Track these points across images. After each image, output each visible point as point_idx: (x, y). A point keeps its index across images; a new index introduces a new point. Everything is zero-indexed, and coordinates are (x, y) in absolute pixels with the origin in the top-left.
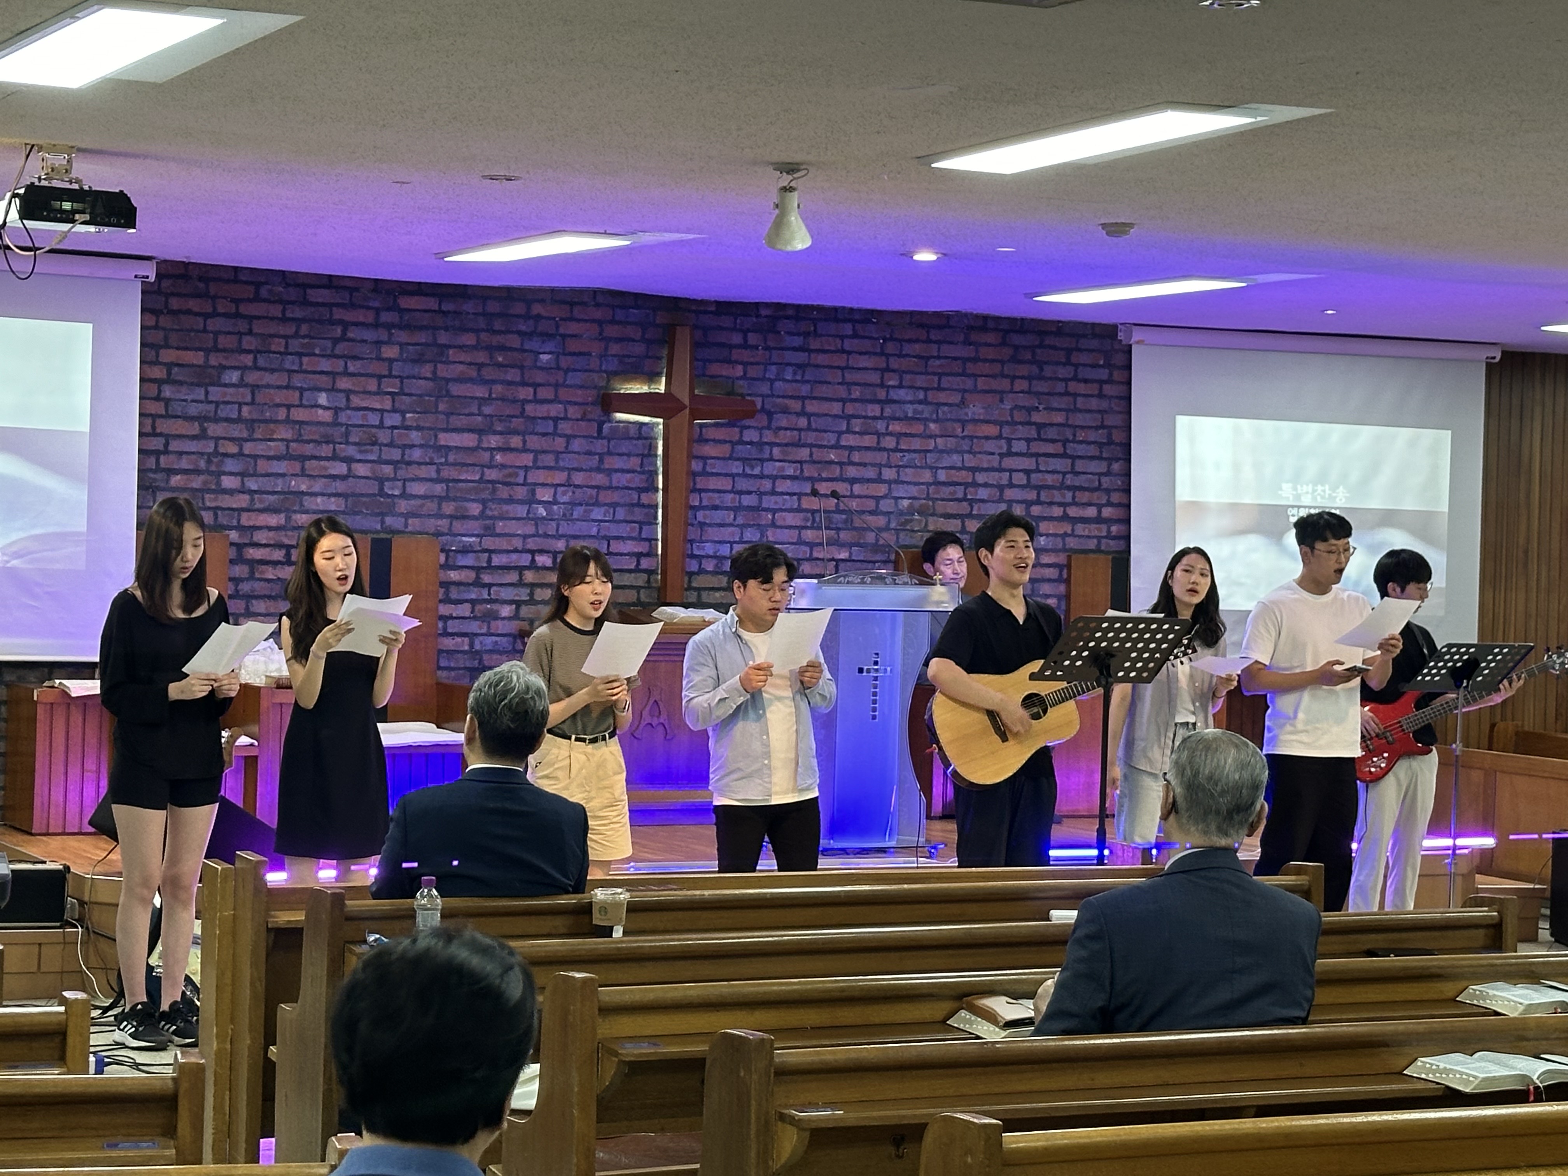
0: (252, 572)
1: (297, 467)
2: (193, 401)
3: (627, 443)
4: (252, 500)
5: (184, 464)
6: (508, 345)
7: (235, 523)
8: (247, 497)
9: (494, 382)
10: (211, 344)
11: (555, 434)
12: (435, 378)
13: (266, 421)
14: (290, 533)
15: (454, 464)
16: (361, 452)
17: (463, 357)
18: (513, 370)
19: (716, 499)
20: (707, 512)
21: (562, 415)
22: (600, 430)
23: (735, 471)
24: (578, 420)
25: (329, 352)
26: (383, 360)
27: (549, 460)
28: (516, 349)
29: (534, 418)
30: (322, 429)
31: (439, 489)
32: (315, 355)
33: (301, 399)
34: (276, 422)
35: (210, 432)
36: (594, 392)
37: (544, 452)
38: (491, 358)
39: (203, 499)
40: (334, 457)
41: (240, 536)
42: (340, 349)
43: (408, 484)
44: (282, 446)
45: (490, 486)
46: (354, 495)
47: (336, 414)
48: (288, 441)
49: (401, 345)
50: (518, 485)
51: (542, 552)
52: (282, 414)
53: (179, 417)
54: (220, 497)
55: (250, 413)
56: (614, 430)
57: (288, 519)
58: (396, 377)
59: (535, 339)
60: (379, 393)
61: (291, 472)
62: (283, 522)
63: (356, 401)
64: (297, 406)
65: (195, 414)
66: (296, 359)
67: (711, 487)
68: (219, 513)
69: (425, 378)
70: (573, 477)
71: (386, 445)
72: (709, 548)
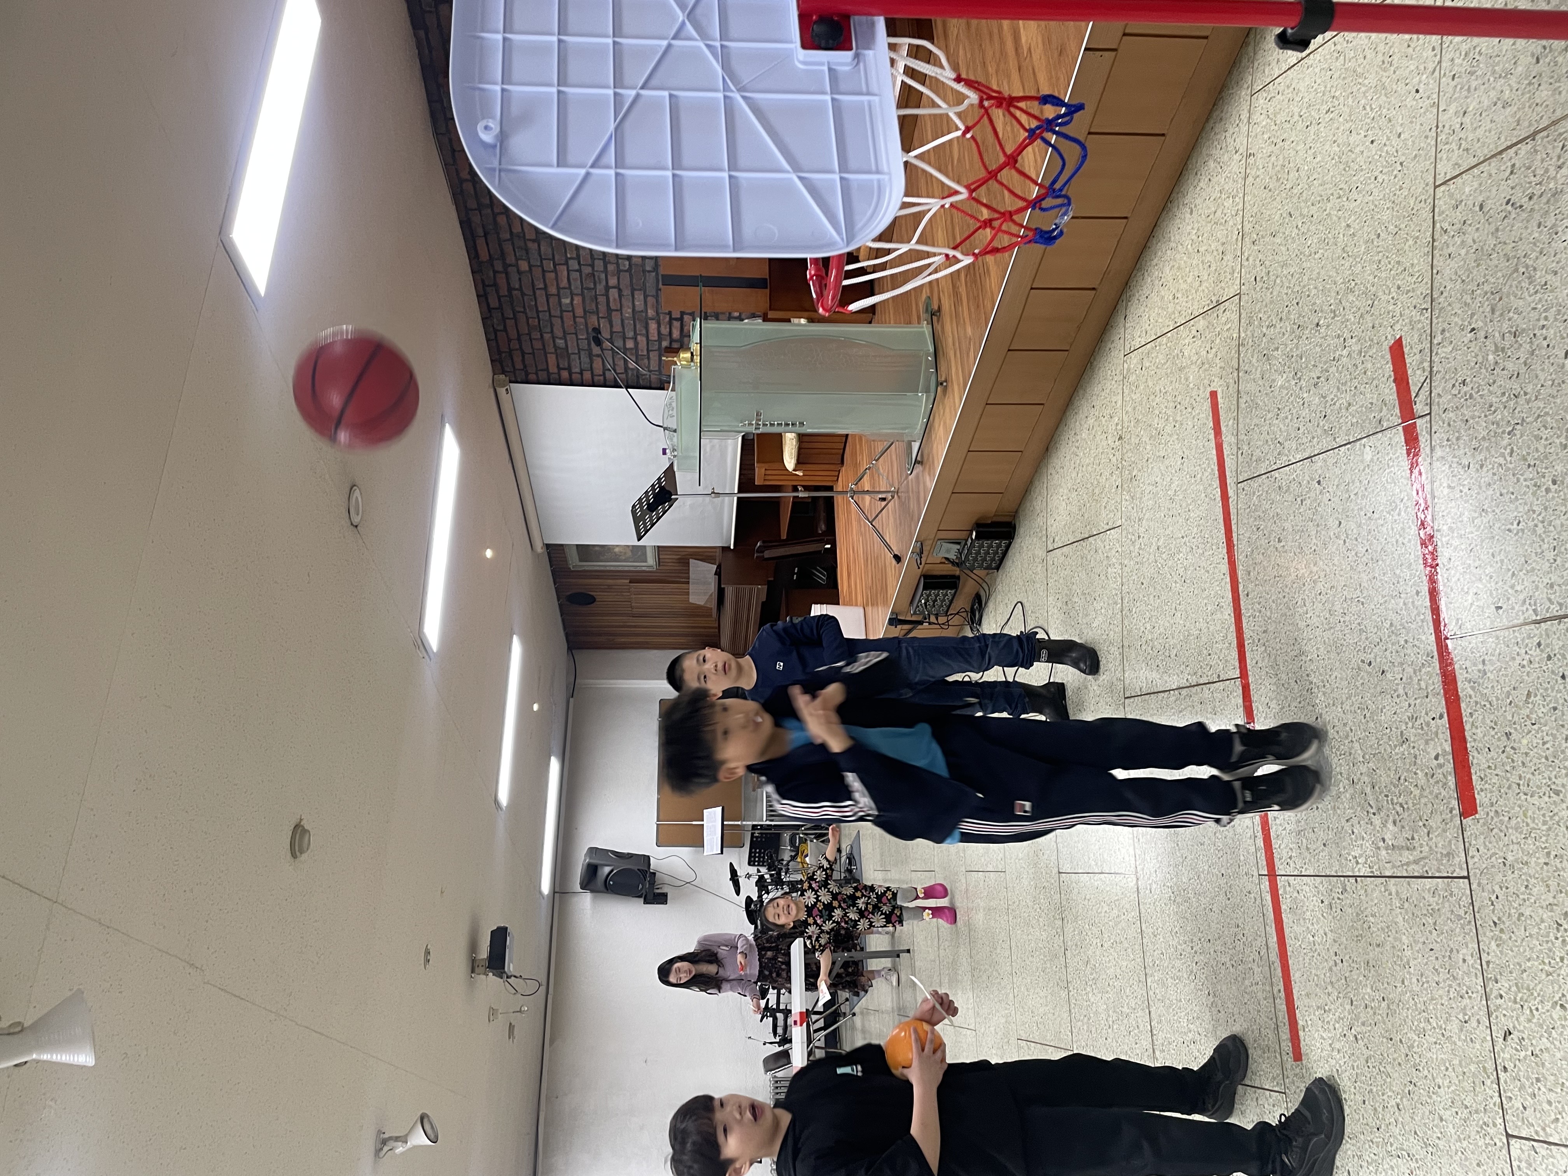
8: (639, 337)
10: (541, 351)
25: (533, 297)
26: (530, 269)
30: (587, 302)
32: (536, 304)
33: (569, 311)
40: (606, 295)
42: (528, 291)
44: (603, 320)
46: (632, 285)
47: (575, 294)
48: (598, 317)
54: (640, 348)
57: (652, 318)
61: (619, 316)
63: (564, 283)
64: (573, 313)
66: (541, 313)
71: (593, 269)
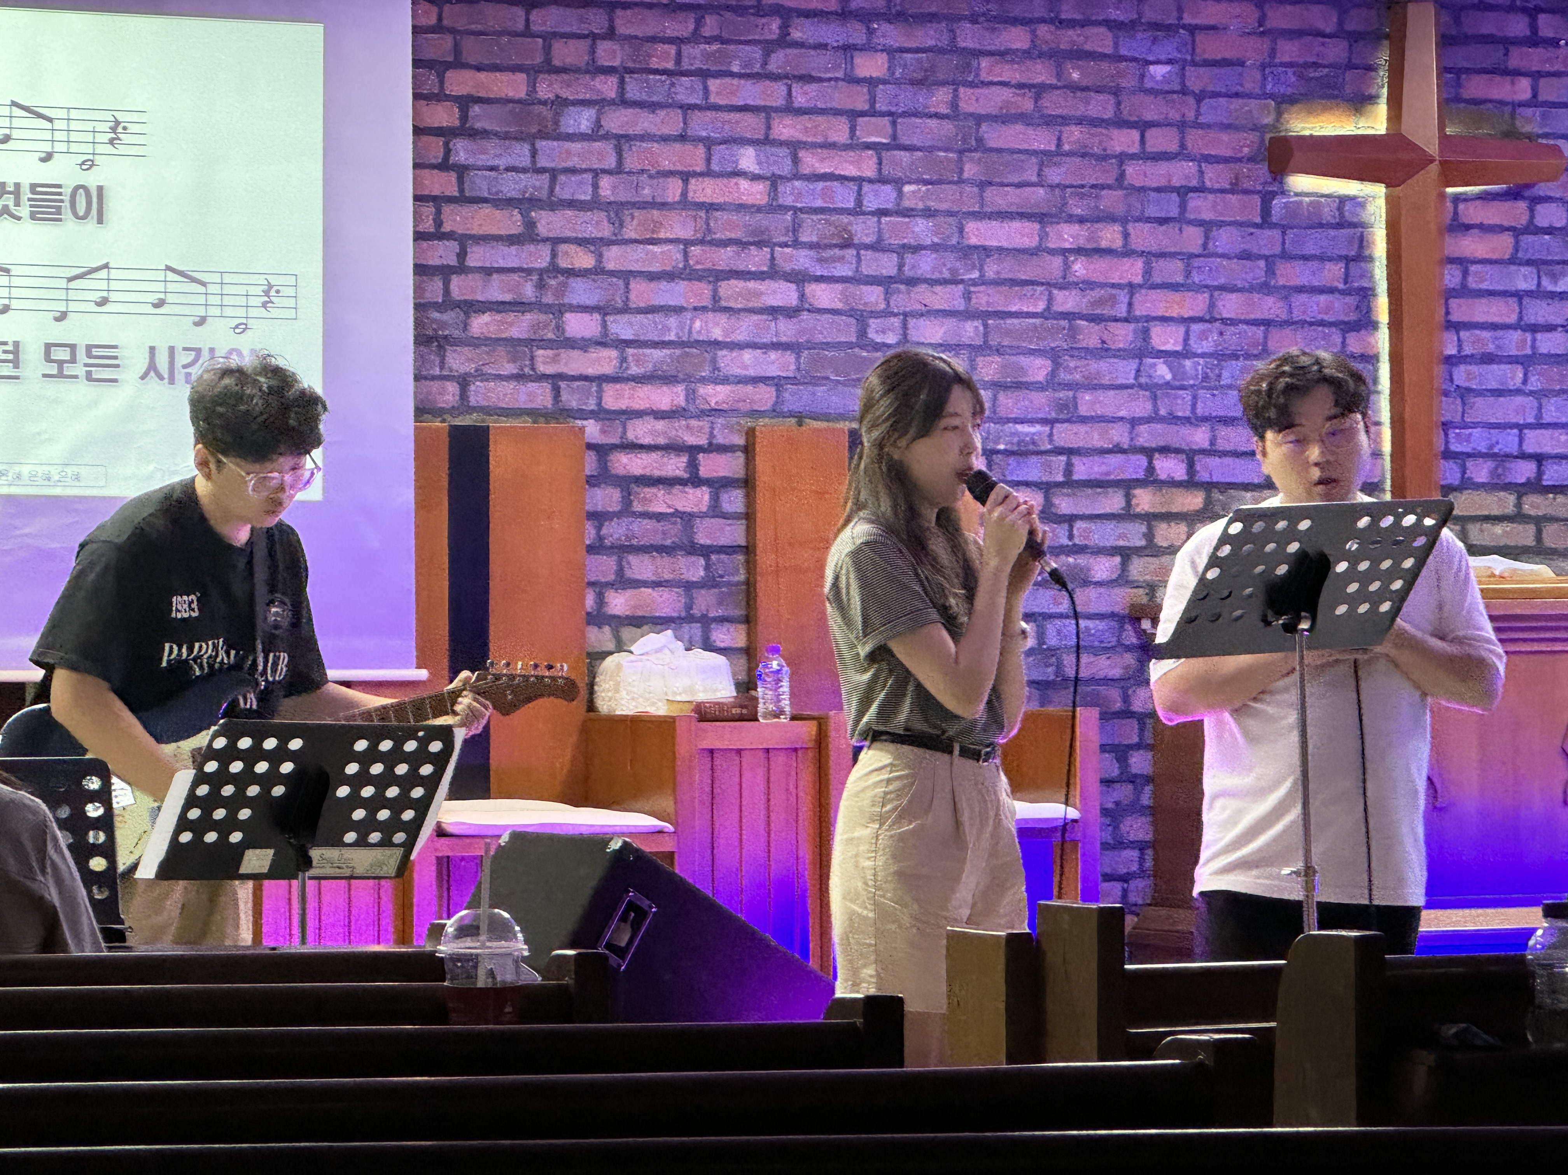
0: (627, 502)
1: (701, 292)
2: (508, 169)
3: (1318, 234)
4: (623, 360)
5: (496, 290)
6: (1088, 47)
7: (592, 405)
8: (614, 353)
9: (1065, 120)
10: (538, 60)
11: (1182, 220)
12: (955, 114)
13: (643, 206)
14: (694, 423)
15: (997, 283)
16: (821, 260)
17: (1009, 73)
18: (1101, 97)
19: (1487, 341)
20: (1473, 368)
21: (1194, 183)
22: (1266, 211)
23: (1522, 285)
24: (1223, 191)
25: (757, 68)
26: (858, 81)
27: (1173, 270)
28: (1104, 56)
29: (1143, 189)
30: (748, 218)
31: (970, 330)
32: (732, 75)
33: (708, 160)
34: (663, 206)
35: (542, 229)
36: (1253, 137)
37: (1162, 255)
38: (1059, 76)
39: (532, 358)
40: (773, 273)
41: (603, 432)
43: (912, 322)
44: (675, 254)
45: (1064, 323)
46: (811, 346)
47: (774, 187)
48: (687, 243)
49: (891, 52)
50: (1116, 320)
51: (1165, 450)
52: (673, 190)
53: (485, 200)
54: (564, 354)
55: (614, 188)
56: (1293, 210)
57: (691, 395)
58: (883, 114)
59: (1139, 35)
60: (854, 146)
61: (694, 302)
62: (681, 401)
63: (811, 162)
64: (702, 174)
65: (514, 194)
66: (697, 82)
67: (1480, 318)
68: (563, 384)
69: (936, 116)
70: (1220, 304)
71: (867, 247)
72: (1479, 440)
